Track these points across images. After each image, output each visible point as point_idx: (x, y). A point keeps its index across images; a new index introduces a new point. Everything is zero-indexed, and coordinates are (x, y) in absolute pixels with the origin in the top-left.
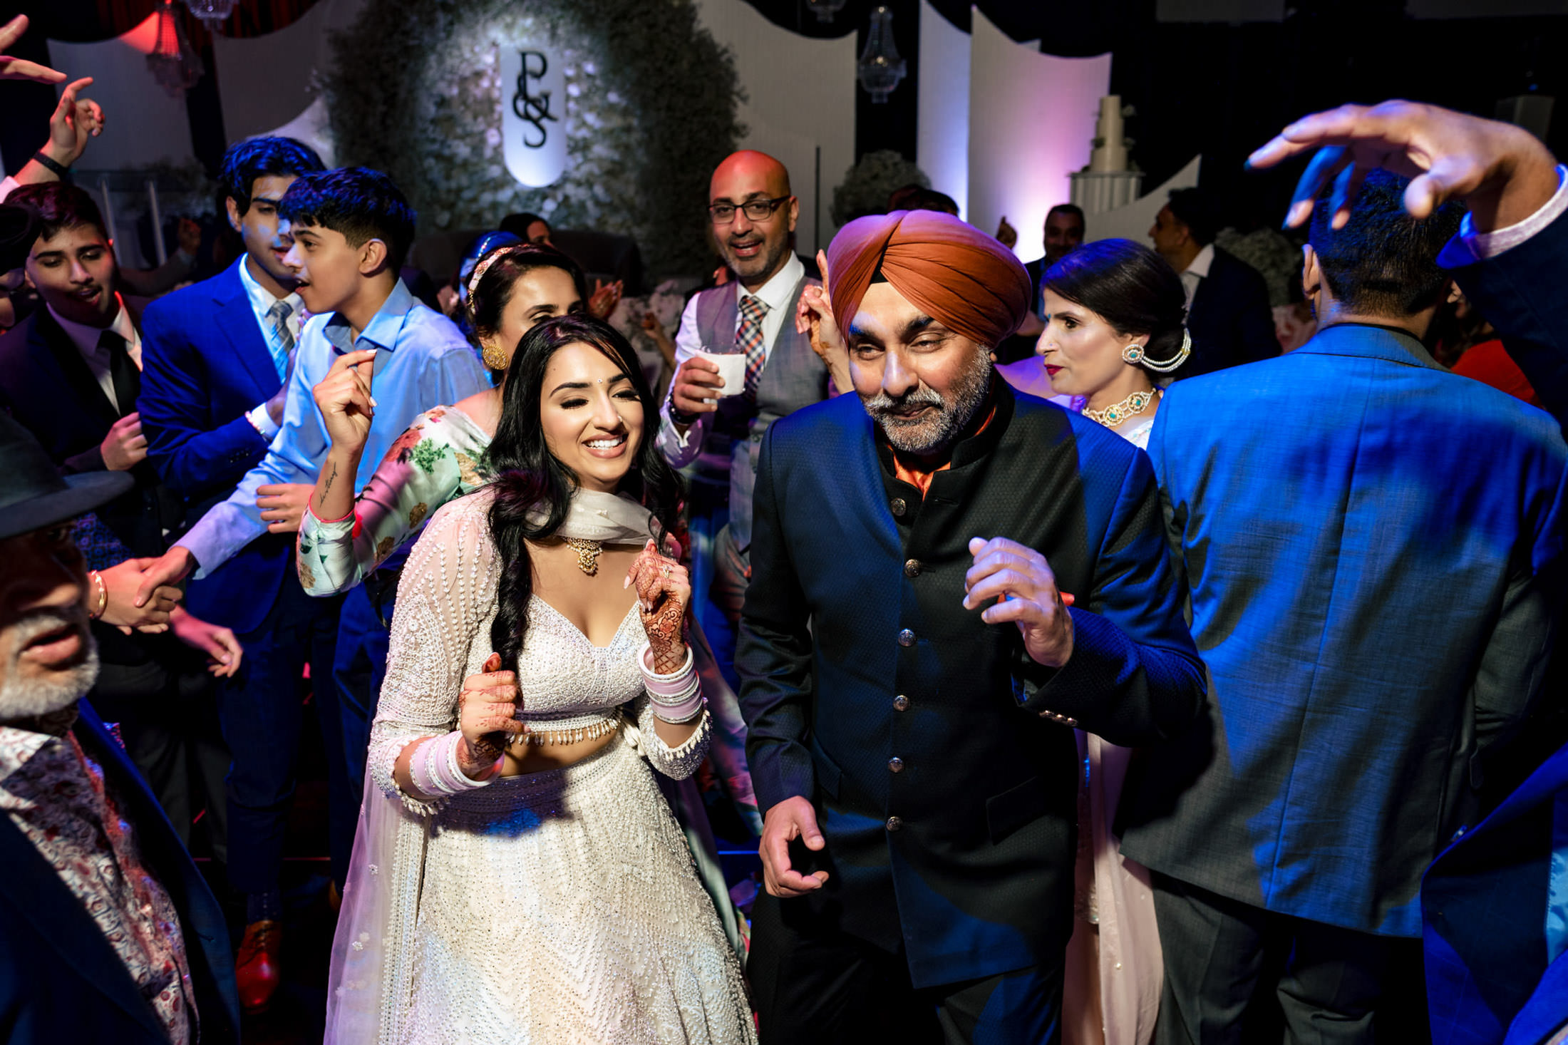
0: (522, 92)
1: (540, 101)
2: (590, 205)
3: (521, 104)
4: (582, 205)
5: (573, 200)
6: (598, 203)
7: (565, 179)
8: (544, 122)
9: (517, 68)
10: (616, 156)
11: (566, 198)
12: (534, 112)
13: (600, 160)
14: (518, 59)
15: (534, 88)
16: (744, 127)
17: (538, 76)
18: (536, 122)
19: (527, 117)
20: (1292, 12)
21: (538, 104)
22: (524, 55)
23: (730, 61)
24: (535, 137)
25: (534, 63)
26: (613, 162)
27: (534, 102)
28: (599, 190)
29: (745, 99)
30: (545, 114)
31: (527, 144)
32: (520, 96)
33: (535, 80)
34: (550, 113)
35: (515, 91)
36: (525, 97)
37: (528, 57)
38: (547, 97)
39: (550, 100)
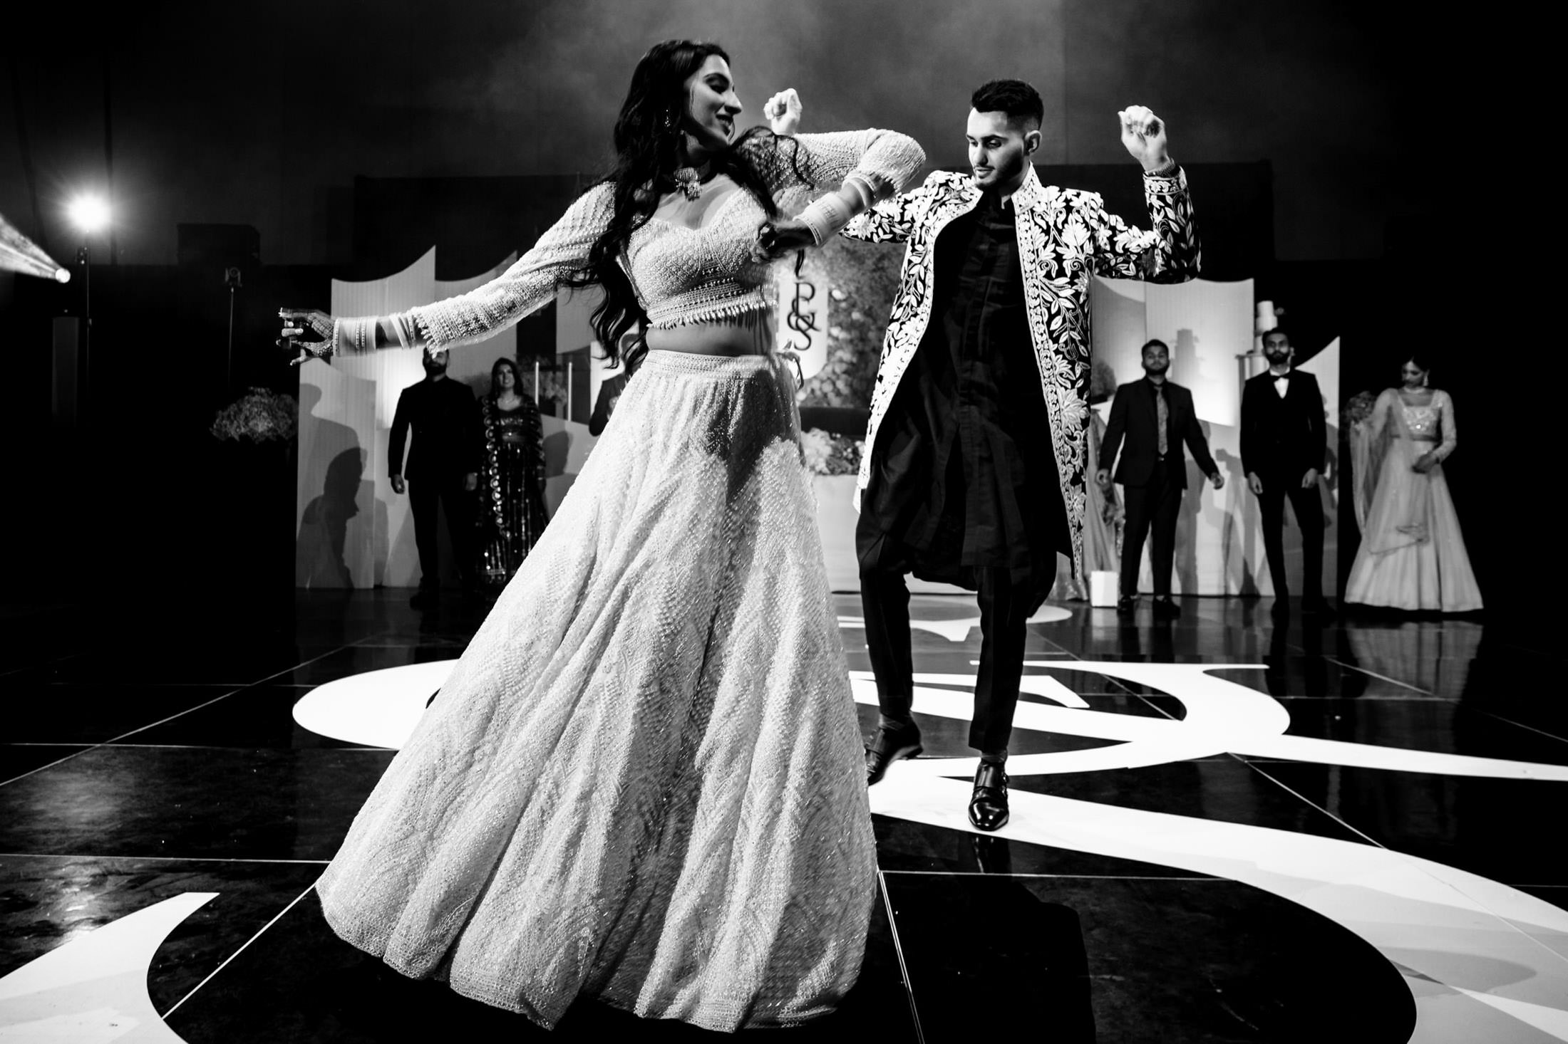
0: (795, 309)
1: (808, 317)
2: (831, 396)
3: (793, 319)
4: (825, 395)
5: (818, 393)
6: (838, 393)
7: (815, 377)
8: (810, 332)
9: (793, 295)
10: (855, 360)
11: (813, 391)
12: (803, 325)
13: (841, 361)
14: (795, 286)
15: (804, 308)
17: (808, 300)
18: (804, 332)
19: (798, 328)
21: (807, 319)
22: (798, 284)
24: (803, 342)
25: (805, 290)
26: (852, 364)
27: (803, 318)
28: (841, 385)
30: (811, 326)
31: (796, 347)
32: (794, 314)
33: (806, 302)
34: (816, 324)
35: (789, 308)
36: (797, 315)
37: (801, 287)
38: (813, 315)
39: (816, 316)
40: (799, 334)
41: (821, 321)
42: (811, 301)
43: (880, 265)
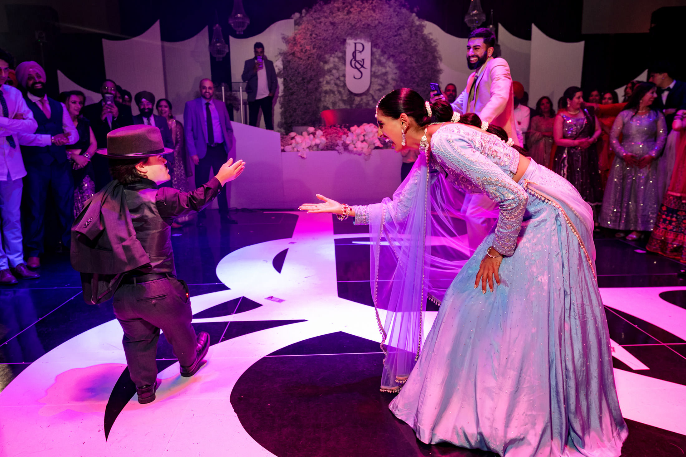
0: (354, 57)
8: (362, 69)
9: (353, 50)
12: (359, 66)
14: (354, 45)
15: (359, 57)
16: (441, 70)
17: (360, 52)
18: (358, 69)
19: (356, 68)
20: (653, 25)
21: (360, 62)
22: (355, 44)
23: (436, 46)
24: (358, 75)
27: (358, 62)
29: (441, 60)
30: (362, 66)
31: (354, 78)
32: (353, 60)
33: (360, 53)
34: (364, 66)
35: (352, 57)
36: (355, 60)
37: (357, 45)
38: (363, 60)
39: (365, 61)
40: (356, 70)
41: (367, 64)
42: (363, 53)
43: (399, 32)
